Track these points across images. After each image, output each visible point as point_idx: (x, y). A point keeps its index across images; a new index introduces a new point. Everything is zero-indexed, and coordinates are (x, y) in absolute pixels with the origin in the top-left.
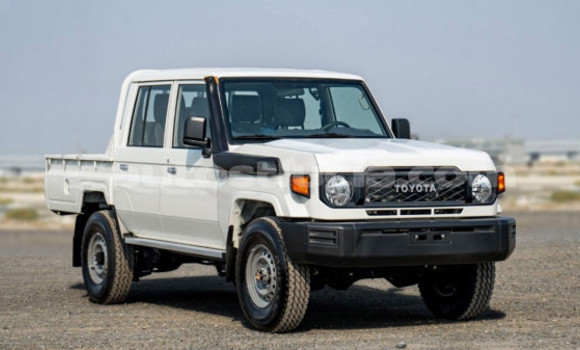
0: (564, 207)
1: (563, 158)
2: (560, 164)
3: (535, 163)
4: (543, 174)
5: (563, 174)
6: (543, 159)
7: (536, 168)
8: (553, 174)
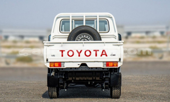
0: (144, 59)
1: (144, 35)
2: (142, 38)
3: (129, 37)
4: (133, 42)
5: (143, 43)
6: (133, 35)
7: (130, 40)
8: (138, 42)
